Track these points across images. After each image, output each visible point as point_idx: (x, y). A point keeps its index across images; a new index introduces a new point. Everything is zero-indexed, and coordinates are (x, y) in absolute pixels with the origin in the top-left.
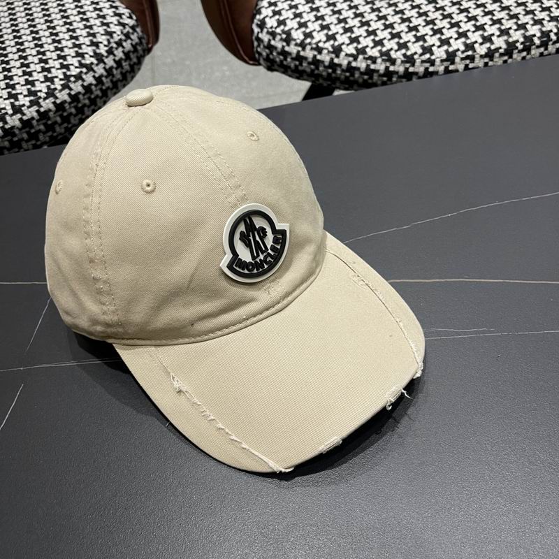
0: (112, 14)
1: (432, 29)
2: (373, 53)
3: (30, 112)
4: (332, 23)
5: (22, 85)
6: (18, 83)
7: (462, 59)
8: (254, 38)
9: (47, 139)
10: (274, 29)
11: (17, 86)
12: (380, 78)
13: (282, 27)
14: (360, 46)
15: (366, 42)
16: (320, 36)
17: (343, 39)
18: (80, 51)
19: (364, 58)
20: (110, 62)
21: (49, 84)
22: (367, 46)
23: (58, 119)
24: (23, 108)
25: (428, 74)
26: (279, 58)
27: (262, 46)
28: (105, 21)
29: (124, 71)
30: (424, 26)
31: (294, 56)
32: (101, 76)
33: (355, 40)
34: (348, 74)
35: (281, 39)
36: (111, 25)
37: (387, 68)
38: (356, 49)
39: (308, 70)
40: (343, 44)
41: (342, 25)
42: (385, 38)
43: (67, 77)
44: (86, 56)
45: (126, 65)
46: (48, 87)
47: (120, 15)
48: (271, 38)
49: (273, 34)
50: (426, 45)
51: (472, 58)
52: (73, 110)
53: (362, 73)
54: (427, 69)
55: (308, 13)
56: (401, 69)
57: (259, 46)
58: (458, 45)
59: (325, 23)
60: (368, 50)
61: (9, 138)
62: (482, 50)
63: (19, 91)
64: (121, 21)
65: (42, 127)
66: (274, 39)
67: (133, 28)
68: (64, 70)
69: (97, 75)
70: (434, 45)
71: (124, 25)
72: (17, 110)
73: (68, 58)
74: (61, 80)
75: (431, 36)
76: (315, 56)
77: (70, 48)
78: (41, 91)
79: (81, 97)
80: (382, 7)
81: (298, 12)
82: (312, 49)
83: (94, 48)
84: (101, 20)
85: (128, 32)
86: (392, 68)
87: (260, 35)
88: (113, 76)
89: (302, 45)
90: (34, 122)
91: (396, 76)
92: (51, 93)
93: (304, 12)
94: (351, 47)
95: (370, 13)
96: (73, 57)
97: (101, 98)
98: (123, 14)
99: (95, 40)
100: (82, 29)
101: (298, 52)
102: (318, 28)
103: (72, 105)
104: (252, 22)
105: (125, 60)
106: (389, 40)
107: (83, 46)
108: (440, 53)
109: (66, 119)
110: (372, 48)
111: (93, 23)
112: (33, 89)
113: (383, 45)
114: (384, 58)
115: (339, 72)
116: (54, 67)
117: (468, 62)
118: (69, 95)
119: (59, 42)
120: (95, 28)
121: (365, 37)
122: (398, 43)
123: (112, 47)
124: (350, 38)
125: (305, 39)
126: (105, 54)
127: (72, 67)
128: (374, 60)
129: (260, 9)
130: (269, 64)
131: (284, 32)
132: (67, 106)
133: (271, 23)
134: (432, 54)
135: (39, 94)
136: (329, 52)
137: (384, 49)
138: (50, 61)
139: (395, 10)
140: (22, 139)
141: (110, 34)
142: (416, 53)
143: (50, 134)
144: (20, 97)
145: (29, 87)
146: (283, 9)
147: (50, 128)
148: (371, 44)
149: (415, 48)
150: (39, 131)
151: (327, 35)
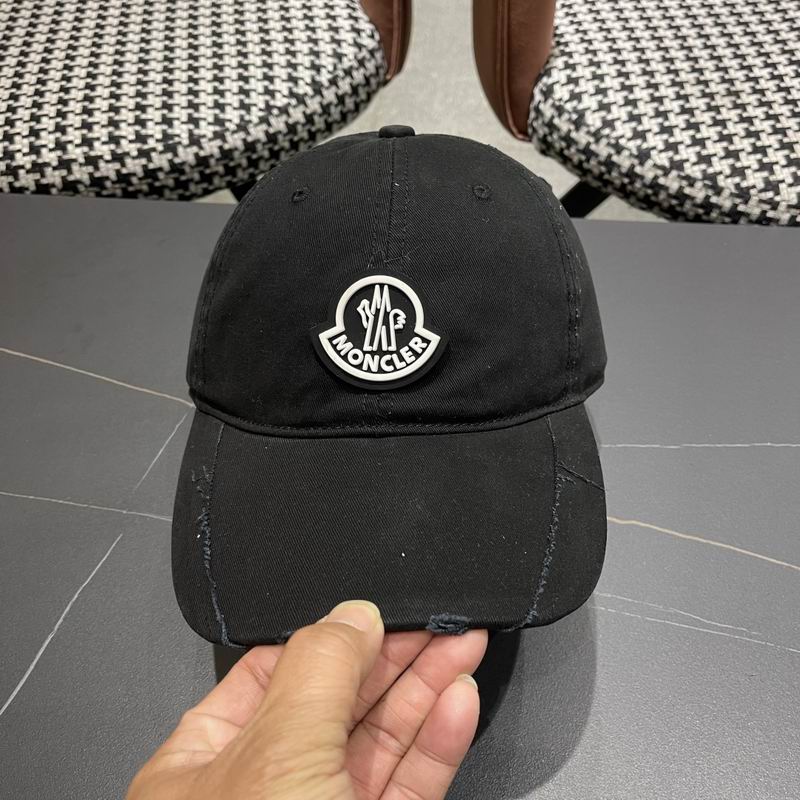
0: (348, 28)
1: (787, 157)
2: (693, 172)
3: (211, 147)
4: (645, 114)
5: (209, 108)
6: (204, 104)
8: (532, 106)
9: (224, 184)
10: (562, 103)
11: (202, 108)
12: (694, 209)
13: (575, 103)
14: (677, 158)
15: (688, 153)
16: (624, 130)
17: (655, 141)
18: (295, 74)
19: (679, 176)
20: (330, 96)
21: (243, 112)
22: (687, 160)
23: (244, 162)
24: (203, 140)
25: (763, 220)
26: (560, 145)
27: (540, 122)
28: (337, 37)
29: (345, 110)
30: (777, 150)
31: (581, 147)
32: (314, 113)
33: (672, 147)
34: (650, 191)
35: (570, 120)
36: (344, 45)
37: (707, 197)
38: (671, 160)
39: (596, 171)
40: (654, 148)
41: (660, 120)
42: (715, 155)
43: (268, 108)
44: (301, 82)
45: (350, 103)
46: (242, 118)
47: (358, 31)
48: (556, 114)
49: (560, 110)
50: (772, 178)
52: (266, 154)
53: (670, 196)
54: (764, 212)
55: (617, 91)
56: (727, 204)
57: (536, 119)
59: (636, 112)
60: (687, 165)
61: (175, 175)
63: (202, 115)
64: (359, 40)
65: (221, 169)
66: (560, 115)
67: (372, 52)
68: (268, 98)
69: (308, 112)
70: (783, 181)
71: (359, 46)
72: (195, 141)
73: (277, 81)
74: (261, 110)
75: (784, 167)
76: (610, 156)
77: (282, 67)
78: (230, 121)
79: (280, 137)
80: (723, 106)
81: (603, 86)
82: (609, 144)
83: (313, 72)
84: (332, 33)
85: (364, 58)
86: (714, 200)
87: (542, 106)
88: (329, 114)
89: (597, 136)
90: (212, 161)
91: (718, 211)
92: (243, 126)
93: (611, 88)
94: (664, 155)
95: (703, 111)
96: (283, 81)
97: (306, 142)
98: (363, 31)
99: (317, 62)
100: (303, 43)
101: (589, 144)
102: (625, 117)
103: (267, 146)
104: (536, 84)
105: (351, 96)
106: (722, 158)
107: (300, 68)
108: (789, 195)
109: (253, 163)
110: (694, 164)
111: (320, 37)
112: (222, 116)
113: (710, 164)
114: (707, 182)
115: (638, 185)
116: (255, 90)
118: (267, 133)
119: (269, 54)
120: (321, 43)
121: (688, 146)
122: (732, 167)
123: (337, 76)
124: (666, 142)
125: (603, 128)
126: (326, 84)
127: (278, 95)
128: (691, 181)
129: (551, 68)
130: (544, 147)
131: (575, 110)
132: (259, 147)
133: (561, 93)
134: (777, 193)
135: (227, 124)
136: (631, 155)
137: (711, 171)
138: (252, 81)
139: (740, 115)
140: (191, 180)
141: (339, 56)
142: (754, 187)
143: (228, 178)
144: (203, 124)
145: (217, 111)
146: (583, 77)
147: (230, 171)
148: (694, 159)
149: (755, 179)
150: (216, 173)
151: (634, 130)
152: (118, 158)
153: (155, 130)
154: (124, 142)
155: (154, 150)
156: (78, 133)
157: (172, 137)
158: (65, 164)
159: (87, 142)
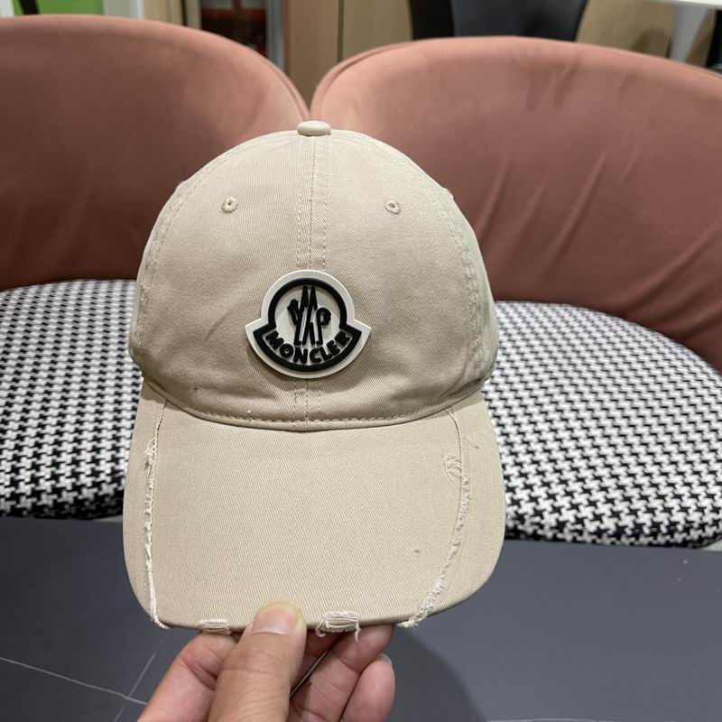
7: (571, 531)
25: (536, 536)
50: (538, 508)
51: (580, 532)
54: (535, 531)
58: (568, 516)
62: (591, 527)
70: (545, 510)
108: (550, 519)
117: (576, 534)
134: (542, 518)
142: (527, 513)
149: (527, 508)
152: (77, 488)
153: (105, 467)
154: (82, 477)
155: (104, 481)
156: (49, 470)
157: (118, 471)
158: (36, 494)
159: (55, 477)
